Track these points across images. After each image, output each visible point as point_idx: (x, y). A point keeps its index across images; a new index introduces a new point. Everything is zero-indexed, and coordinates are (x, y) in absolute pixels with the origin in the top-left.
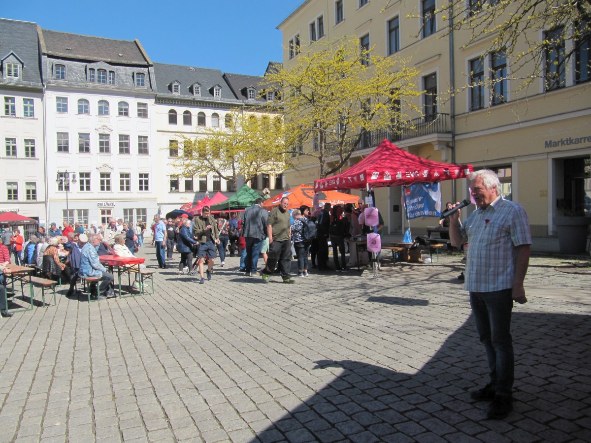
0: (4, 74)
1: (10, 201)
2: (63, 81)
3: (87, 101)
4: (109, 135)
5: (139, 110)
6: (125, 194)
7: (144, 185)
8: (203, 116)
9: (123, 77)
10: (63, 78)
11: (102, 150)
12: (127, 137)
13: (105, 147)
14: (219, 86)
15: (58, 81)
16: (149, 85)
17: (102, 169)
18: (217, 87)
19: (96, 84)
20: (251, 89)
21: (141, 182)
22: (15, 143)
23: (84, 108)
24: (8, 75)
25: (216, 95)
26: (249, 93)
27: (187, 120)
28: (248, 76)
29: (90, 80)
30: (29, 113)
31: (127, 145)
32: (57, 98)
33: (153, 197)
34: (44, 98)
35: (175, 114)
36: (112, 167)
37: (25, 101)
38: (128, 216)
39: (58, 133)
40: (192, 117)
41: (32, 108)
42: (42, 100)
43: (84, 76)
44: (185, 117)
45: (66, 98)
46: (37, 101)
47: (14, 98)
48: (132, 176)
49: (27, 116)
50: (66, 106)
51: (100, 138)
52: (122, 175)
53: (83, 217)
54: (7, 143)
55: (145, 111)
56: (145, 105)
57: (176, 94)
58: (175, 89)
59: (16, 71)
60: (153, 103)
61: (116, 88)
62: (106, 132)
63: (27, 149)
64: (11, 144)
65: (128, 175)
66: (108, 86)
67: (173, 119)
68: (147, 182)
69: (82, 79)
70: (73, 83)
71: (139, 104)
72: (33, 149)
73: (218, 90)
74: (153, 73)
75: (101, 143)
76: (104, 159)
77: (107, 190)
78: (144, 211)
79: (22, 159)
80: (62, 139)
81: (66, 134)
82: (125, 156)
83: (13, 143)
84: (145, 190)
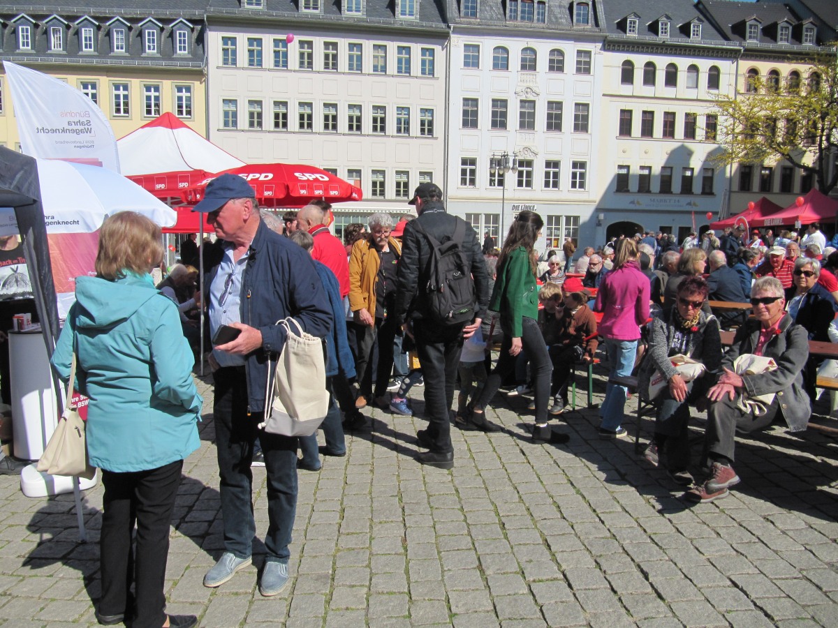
0: (396, 13)
1: (399, 198)
2: (473, 20)
3: (505, 50)
4: (534, 102)
5: (579, 63)
6: (551, 193)
7: (579, 181)
8: (674, 70)
9: (557, 11)
10: (474, 15)
11: (522, 125)
12: (559, 105)
13: (527, 122)
14: (699, 20)
15: (468, 20)
16: (593, 22)
17: (522, 153)
18: (696, 21)
19: (519, 23)
20: (753, 22)
21: (574, 175)
22: (409, 115)
23: (501, 62)
24: (402, 14)
25: (694, 34)
26: (748, 30)
27: (650, 78)
28: (738, 3)
29: (510, 17)
30: (429, 69)
31: (559, 117)
32: (466, 46)
33: (591, 198)
34: (449, 46)
35: (630, 67)
36: (536, 151)
37: (424, 51)
38: (553, 226)
39: (465, 100)
40: (657, 72)
41: (432, 63)
42: (445, 49)
43: (502, 12)
44: (646, 73)
45: (478, 46)
46: (437, 48)
47: (410, 47)
48: (562, 165)
49: (425, 74)
50: (476, 57)
51: (521, 107)
52: (548, 164)
53: (491, 225)
54: (398, 114)
55: (589, 63)
56: (588, 53)
57: (631, 35)
58: (630, 27)
59: (411, 7)
60: (600, 50)
61: (548, 28)
62: (531, 98)
63: (423, 123)
64: (403, 117)
65: (556, 164)
66: (537, 25)
67: (627, 75)
68: (582, 176)
69: (499, 16)
70: (489, 22)
71: (579, 52)
72: (431, 123)
73: (698, 26)
74: (600, 2)
75: (522, 115)
76: (525, 138)
77: (526, 186)
79: (416, 138)
80: (470, 109)
81: (475, 101)
82: (554, 134)
83: (405, 114)
84: (580, 187)
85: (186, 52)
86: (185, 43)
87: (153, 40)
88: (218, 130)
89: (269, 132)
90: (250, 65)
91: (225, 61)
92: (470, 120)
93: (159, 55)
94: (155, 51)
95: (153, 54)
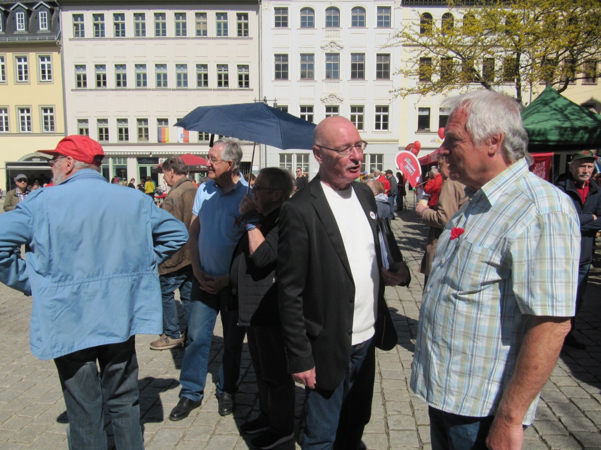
3: (311, 10)
4: (338, 54)
5: (379, 18)
7: (382, 122)
11: (328, 75)
12: (362, 56)
13: (332, 72)
17: (328, 100)
21: (378, 118)
22: (227, 71)
23: (308, 21)
27: (447, 27)
30: (243, 31)
31: (362, 67)
32: (276, 9)
33: (394, 138)
34: (260, 11)
35: (429, 19)
36: (341, 97)
37: (239, 16)
39: (276, 55)
40: (454, 22)
41: (246, 25)
42: (257, 12)
44: (443, 23)
45: (287, 8)
46: (252, 14)
47: (226, 13)
48: (366, 109)
49: (241, 35)
50: (285, 19)
51: (327, 59)
52: (353, 109)
53: (303, 163)
54: (219, 71)
55: (388, 18)
56: (388, 9)
60: (399, 6)
62: (335, 51)
63: (240, 77)
64: (223, 72)
65: (361, 109)
68: (386, 118)
71: (380, 8)
72: (247, 77)
75: (328, 66)
76: (332, 87)
78: (380, 157)
79: (234, 90)
80: (281, 63)
81: (285, 57)
82: (358, 83)
83: (225, 71)
84: (383, 128)
85: (47, 28)
86: (45, 21)
87: (22, 20)
88: (72, 90)
89: (112, 90)
90: (96, 36)
91: (77, 34)
92: (281, 72)
93: (27, 33)
94: (24, 29)
95: (22, 32)
